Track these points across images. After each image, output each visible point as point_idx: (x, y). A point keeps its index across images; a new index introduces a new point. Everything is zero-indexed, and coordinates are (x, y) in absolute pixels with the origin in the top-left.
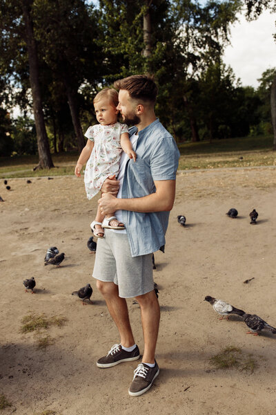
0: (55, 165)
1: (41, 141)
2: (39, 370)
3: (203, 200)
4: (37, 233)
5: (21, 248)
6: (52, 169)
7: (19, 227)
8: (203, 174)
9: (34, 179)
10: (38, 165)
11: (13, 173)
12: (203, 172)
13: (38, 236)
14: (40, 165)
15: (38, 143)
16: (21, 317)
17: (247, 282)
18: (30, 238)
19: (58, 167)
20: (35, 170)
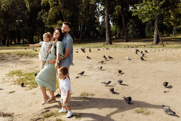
0: (113, 43)
1: (107, 33)
2: (82, 105)
3: (168, 62)
4: (95, 69)
5: (88, 73)
6: (111, 45)
7: (90, 66)
8: (176, 51)
9: (101, 49)
10: (105, 43)
11: (95, 46)
12: (176, 50)
13: (96, 70)
14: (106, 43)
15: (106, 34)
16: (81, 92)
17: (165, 92)
18: (92, 70)
19: (114, 44)
20: (104, 45)
